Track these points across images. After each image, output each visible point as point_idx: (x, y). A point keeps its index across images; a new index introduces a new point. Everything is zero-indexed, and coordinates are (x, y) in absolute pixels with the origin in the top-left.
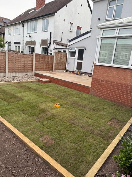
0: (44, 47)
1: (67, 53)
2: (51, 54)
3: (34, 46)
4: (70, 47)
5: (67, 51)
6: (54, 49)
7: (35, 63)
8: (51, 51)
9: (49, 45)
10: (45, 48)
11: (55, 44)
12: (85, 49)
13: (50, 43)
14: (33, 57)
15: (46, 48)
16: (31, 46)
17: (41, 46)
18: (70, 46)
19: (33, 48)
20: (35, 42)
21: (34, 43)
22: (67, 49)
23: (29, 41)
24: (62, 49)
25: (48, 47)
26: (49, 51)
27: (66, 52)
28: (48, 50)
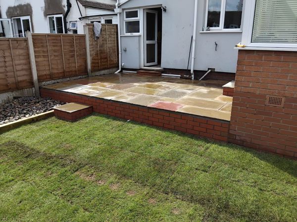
0: (55, 16)
1: (117, 25)
2: (75, 31)
3: (28, 18)
4: (123, 10)
5: (115, 21)
6: (80, 19)
7: (36, 62)
8: (74, 25)
9: (66, 9)
10: (57, 18)
11: (81, 6)
12: (165, 10)
13: (69, 5)
14: (27, 44)
15: (59, 19)
16: (22, 18)
17: (46, 15)
18: (124, 7)
19: (26, 22)
20: (31, 7)
21: (26, 10)
22: (116, 15)
23: (15, 7)
24: (102, 18)
25: (66, 16)
26: (69, 26)
27: (113, 23)
28: (66, 23)
